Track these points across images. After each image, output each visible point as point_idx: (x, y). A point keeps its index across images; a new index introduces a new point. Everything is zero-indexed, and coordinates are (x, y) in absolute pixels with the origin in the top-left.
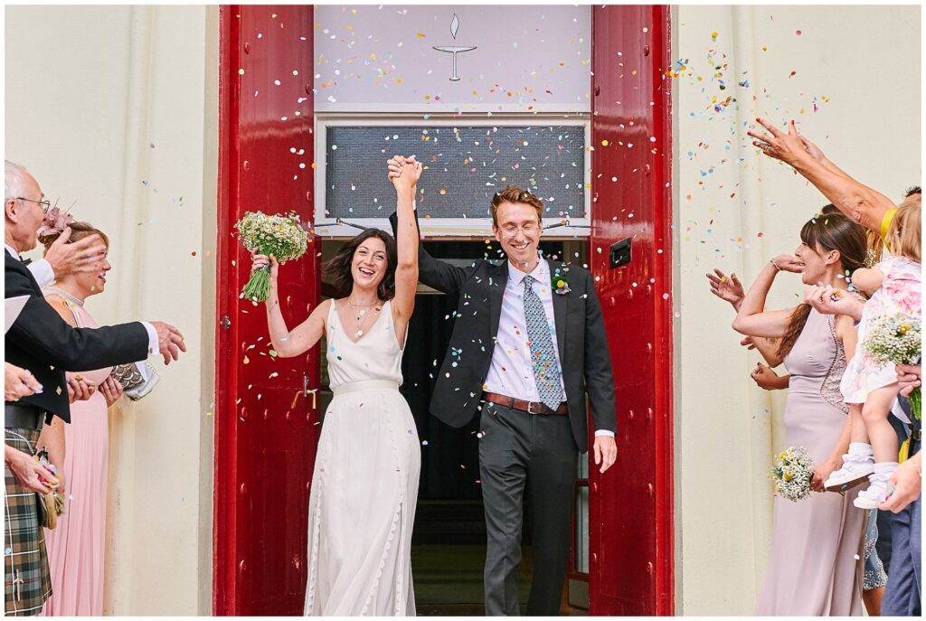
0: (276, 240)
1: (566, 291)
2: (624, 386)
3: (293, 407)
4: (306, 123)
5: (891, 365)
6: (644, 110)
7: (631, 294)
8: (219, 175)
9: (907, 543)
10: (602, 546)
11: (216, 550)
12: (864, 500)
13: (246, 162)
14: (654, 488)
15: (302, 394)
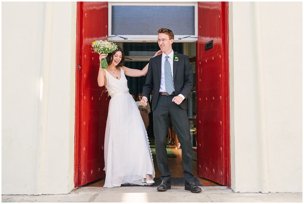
1: (177, 60)
2: (210, 89)
3: (101, 96)
4: (106, 4)
7: (213, 58)
8: (77, 17)
10: (203, 141)
11: (75, 145)
13: (86, 14)
14: (222, 123)
15: (104, 92)
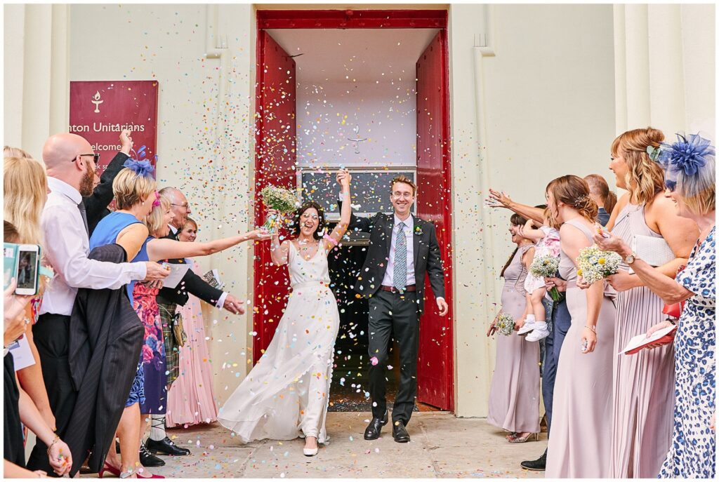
0: (281, 201)
1: (420, 233)
5: (542, 278)
6: (439, 166)
9: (552, 353)
10: (422, 354)
12: (529, 338)
